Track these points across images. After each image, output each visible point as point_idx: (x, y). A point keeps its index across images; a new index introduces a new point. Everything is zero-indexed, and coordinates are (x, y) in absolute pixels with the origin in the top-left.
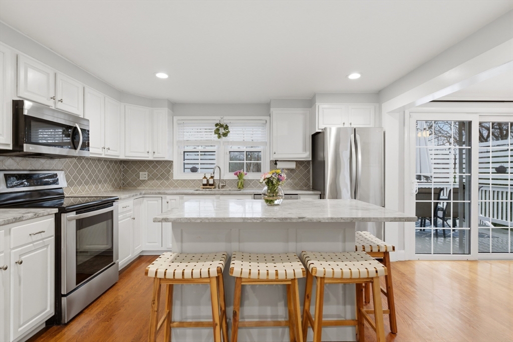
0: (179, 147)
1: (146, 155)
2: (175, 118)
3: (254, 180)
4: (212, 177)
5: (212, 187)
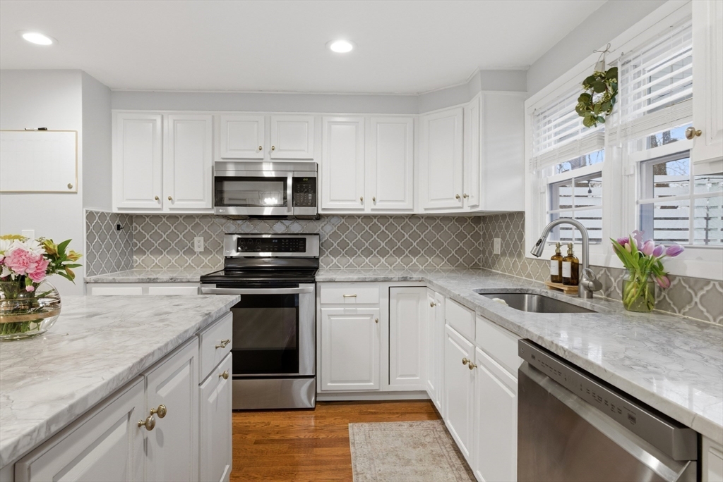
1: (457, 203)
3: (707, 282)
4: (571, 256)
5: (565, 288)
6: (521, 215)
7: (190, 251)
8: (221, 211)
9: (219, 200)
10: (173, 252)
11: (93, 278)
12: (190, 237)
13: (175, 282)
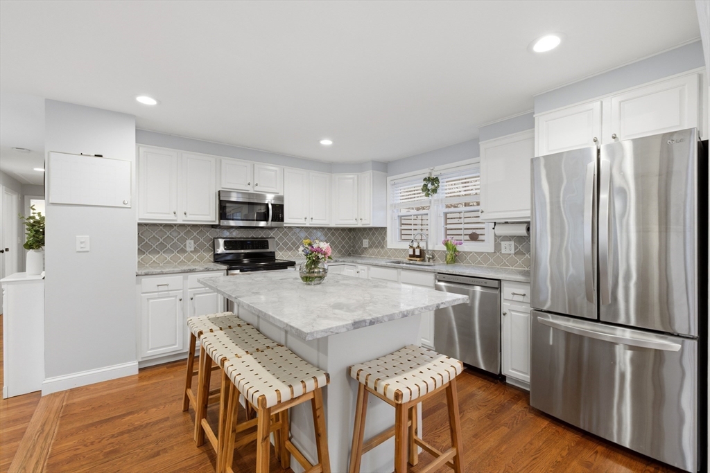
0: (393, 212)
1: (354, 222)
2: (389, 179)
3: (471, 252)
4: (418, 247)
5: (418, 259)
6: (384, 229)
7: (183, 251)
8: (224, 223)
9: (223, 215)
10: (168, 251)
11: (144, 272)
12: (183, 240)
13: (208, 270)
